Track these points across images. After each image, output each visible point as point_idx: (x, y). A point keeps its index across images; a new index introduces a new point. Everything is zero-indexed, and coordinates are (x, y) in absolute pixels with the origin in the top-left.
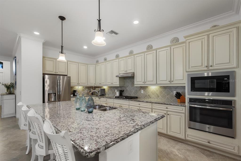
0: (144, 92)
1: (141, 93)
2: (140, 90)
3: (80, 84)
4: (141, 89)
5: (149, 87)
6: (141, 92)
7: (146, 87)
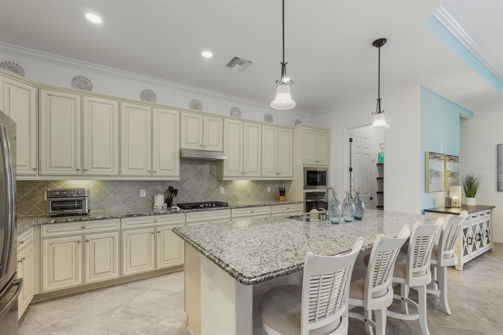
0: (225, 191)
1: (220, 194)
2: (217, 187)
4: (219, 185)
5: (235, 181)
6: (220, 192)
7: (229, 181)
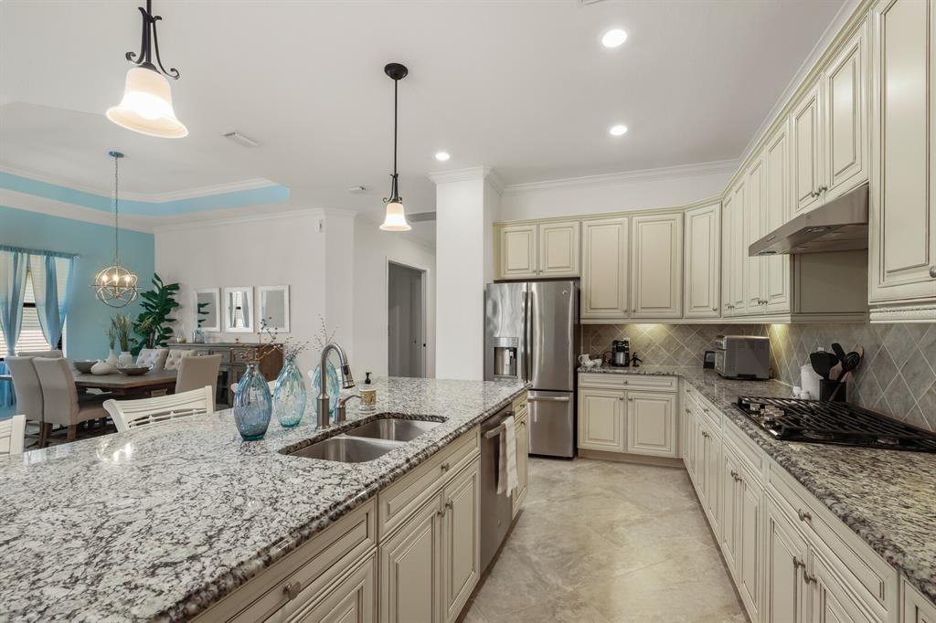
3: (637, 315)
